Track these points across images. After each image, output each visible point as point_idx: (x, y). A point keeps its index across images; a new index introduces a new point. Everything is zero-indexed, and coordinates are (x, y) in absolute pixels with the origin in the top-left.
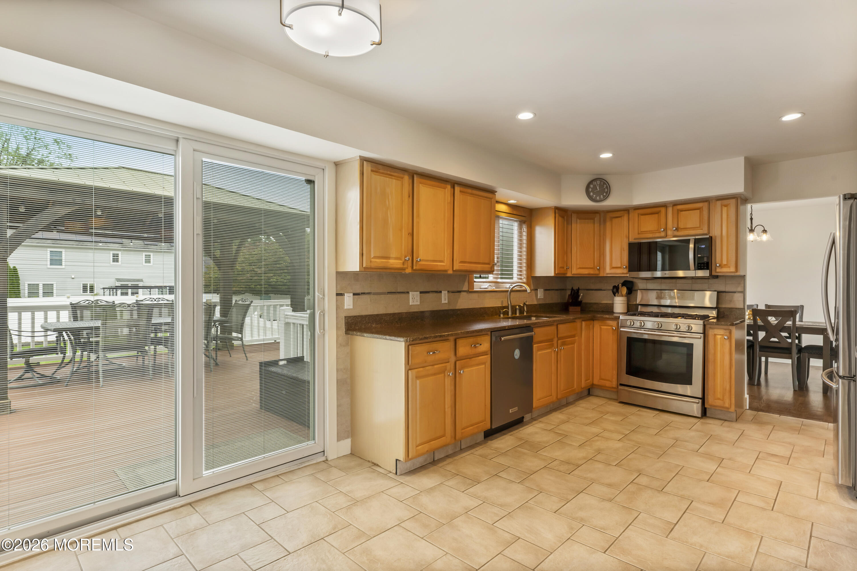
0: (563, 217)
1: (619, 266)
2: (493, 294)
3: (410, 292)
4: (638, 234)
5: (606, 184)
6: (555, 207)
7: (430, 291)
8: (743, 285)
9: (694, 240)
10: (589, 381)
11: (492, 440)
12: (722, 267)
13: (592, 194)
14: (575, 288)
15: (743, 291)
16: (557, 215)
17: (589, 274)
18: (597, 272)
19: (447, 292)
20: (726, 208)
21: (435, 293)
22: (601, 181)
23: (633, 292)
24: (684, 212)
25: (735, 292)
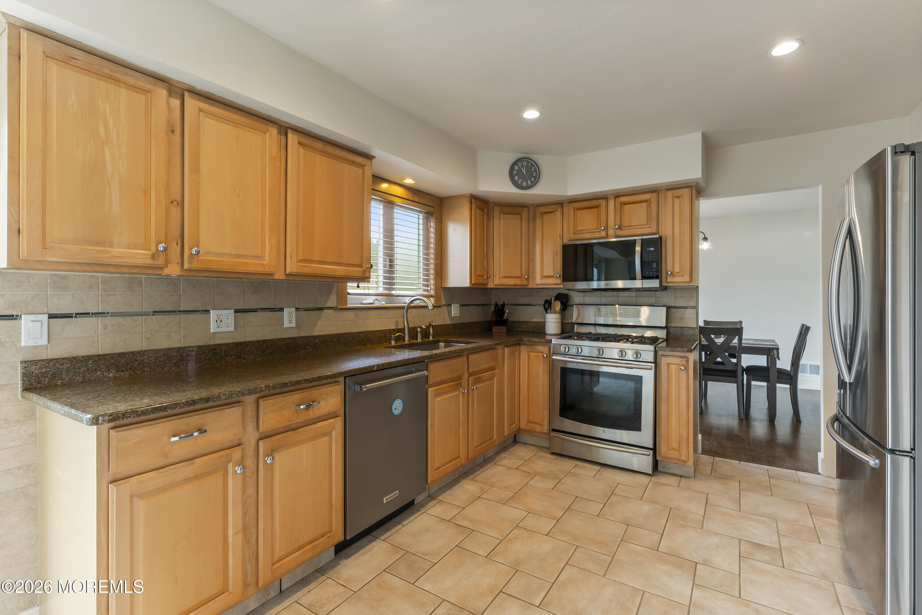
0: (482, 210)
1: (552, 274)
2: (382, 312)
3: (211, 311)
4: (574, 234)
5: (534, 167)
6: (470, 194)
7: (258, 309)
8: (695, 299)
9: (641, 240)
10: (514, 425)
11: (347, 557)
12: (674, 276)
13: (516, 178)
14: (500, 303)
15: (696, 306)
16: (473, 206)
17: (515, 285)
18: (525, 282)
19: (293, 310)
20: (678, 199)
21: (270, 311)
22: (528, 162)
23: (568, 307)
24: (627, 206)
25: (686, 308)
